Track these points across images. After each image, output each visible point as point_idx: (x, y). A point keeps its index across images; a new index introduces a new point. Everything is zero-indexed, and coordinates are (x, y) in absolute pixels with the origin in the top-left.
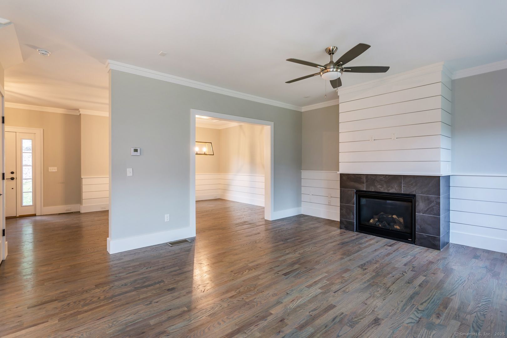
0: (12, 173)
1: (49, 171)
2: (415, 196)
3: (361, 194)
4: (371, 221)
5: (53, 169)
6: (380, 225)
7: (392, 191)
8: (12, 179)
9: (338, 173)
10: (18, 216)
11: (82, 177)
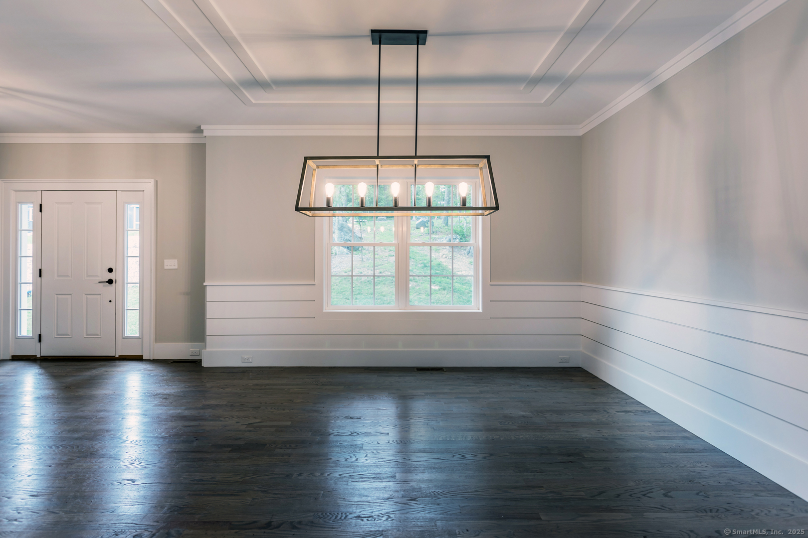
0: (110, 270)
1: (166, 267)
5: (171, 264)
8: (110, 282)
10: (117, 356)
11: (205, 284)
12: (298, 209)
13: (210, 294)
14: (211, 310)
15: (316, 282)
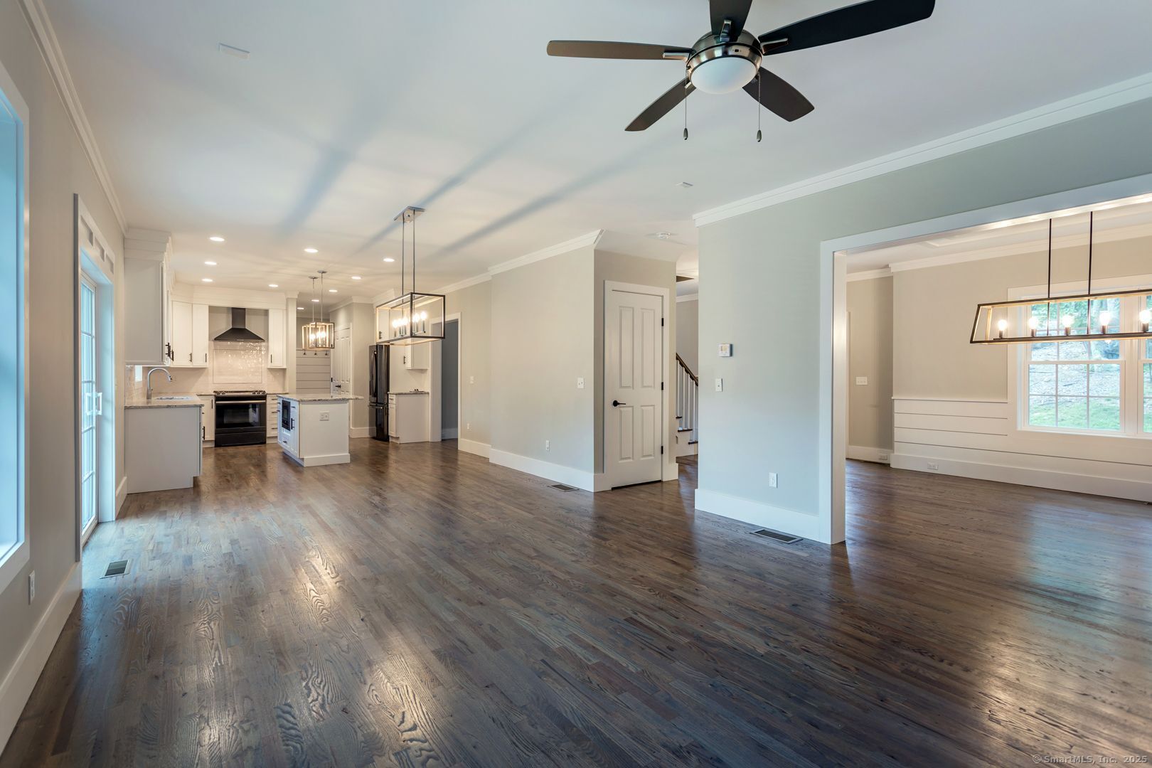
1: (857, 384)
5: (862, 381)
11: (892, 398)
12: (972, 342)
13: (898, 406)
14: (898, 420)
15: (1008, 401)
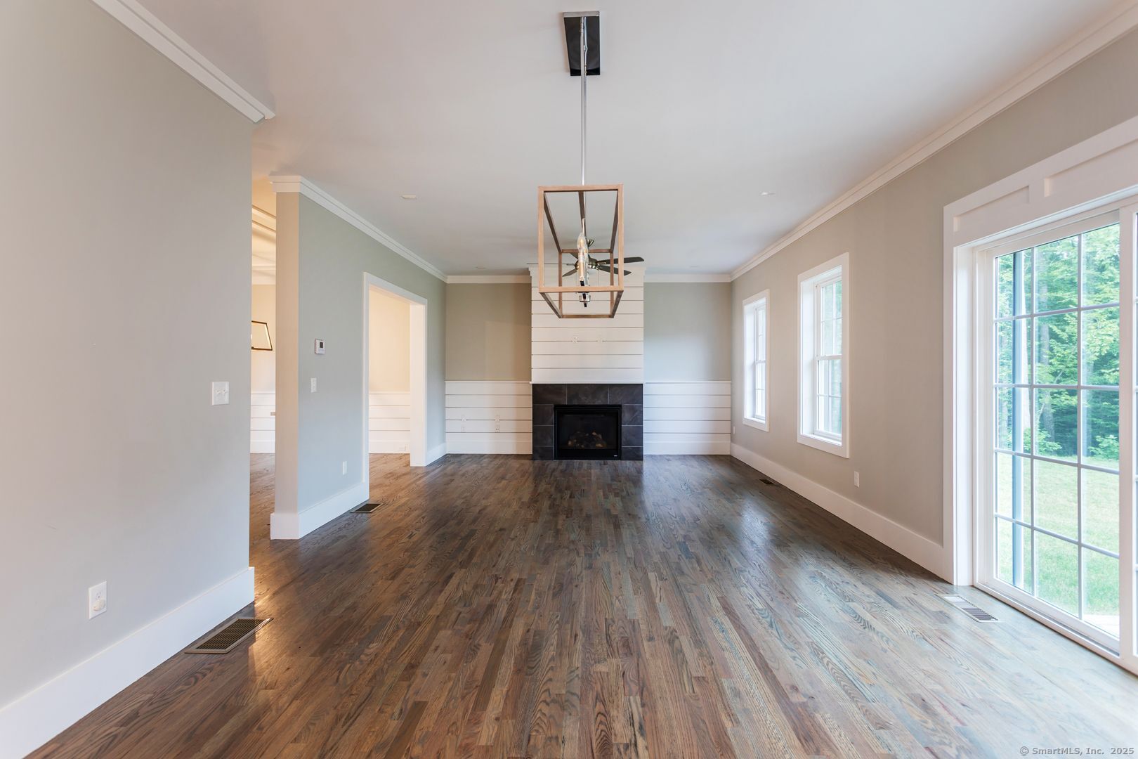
2: (620, 406)
3: (561, 410)
4: (570, 443)
6: (583, 446)
7: (598, 402)
9: (530, 383)
